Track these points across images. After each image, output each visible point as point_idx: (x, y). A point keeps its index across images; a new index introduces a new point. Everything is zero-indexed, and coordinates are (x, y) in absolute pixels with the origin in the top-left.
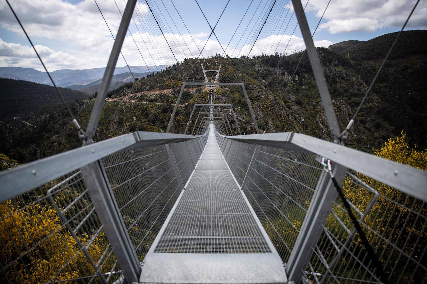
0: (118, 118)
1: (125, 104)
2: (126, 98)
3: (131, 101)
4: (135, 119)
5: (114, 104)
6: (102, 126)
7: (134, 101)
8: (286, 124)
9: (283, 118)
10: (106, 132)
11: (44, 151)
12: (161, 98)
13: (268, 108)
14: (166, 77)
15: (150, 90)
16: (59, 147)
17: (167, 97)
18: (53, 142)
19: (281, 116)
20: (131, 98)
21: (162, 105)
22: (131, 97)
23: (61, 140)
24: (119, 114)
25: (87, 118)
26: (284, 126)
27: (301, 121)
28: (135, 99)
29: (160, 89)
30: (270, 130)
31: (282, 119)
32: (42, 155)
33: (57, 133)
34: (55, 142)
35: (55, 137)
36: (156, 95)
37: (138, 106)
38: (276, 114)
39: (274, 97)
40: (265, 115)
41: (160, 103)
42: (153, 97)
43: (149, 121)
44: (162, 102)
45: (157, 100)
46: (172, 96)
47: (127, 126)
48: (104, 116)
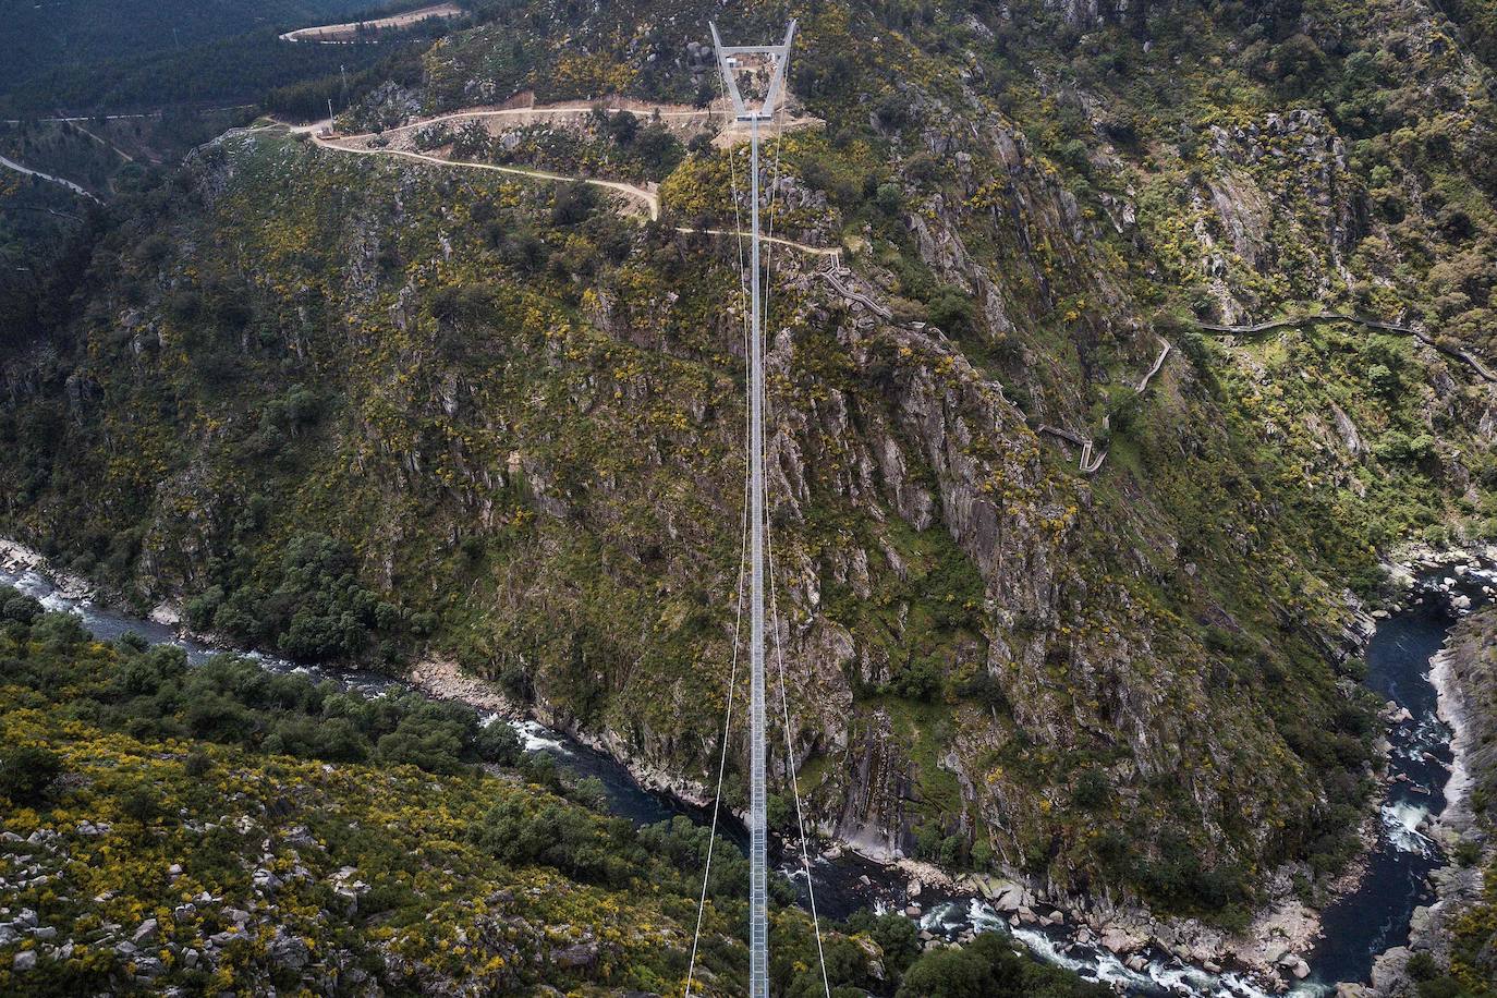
0: (376, 243)
1: (400, 173)
2: (400, 142)
3: (422, 156)
4: (448, 249)
5: (352, 168)
6: (315, 271)
7: (435, 159)
8: (1060, 269)
9: (1048, 246)
10: (336, 300)
11: (94, 379)
12: (546, 147)
13: (988, 207)
14: (561, 37)
15: (498, 101)
16: (153, 360)
17: (573, 142)
18: (125, 342)
19: (1039, 238)
20: (423, 143)
21: (552, 185)
22: (420, 137)
23: (155, 331)
24: (382, 223)
25: (249, 233)
26: (1047, 281)
27: (1122, 222)
28: (438, 146)
29: (543, 101)
30: (990, 317)
31: (1043, 252)
32: (89, 395)
33: (136, 298)
34: (130, 337)
35: (127, 318)
36: (527, 132)
37: (452, 183)
38: (1021, 231)
39: (1017, 142)
40: (972, 249)
41: (544, 169)
42: (513, 142)
43: (505, 261)
44: (553, 166)
45: (531, 156)
46: (591, 138)
47: (416, 281)
48: (320, 224)
